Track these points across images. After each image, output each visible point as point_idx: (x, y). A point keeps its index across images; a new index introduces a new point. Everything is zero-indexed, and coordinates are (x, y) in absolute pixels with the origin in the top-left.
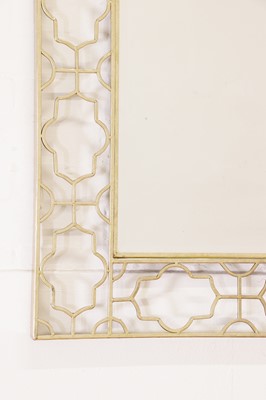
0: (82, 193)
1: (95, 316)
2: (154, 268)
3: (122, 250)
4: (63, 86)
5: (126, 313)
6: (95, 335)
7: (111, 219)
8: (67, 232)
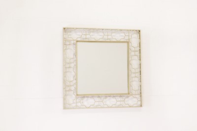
0: (72, 84)
1: (74, 105)
2: (84, 96)
3: (78, 94)
4: (68, 66)
5: (79, 104)
6: (74, 108)
7: (76, 89)
8: (69, 91)
